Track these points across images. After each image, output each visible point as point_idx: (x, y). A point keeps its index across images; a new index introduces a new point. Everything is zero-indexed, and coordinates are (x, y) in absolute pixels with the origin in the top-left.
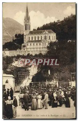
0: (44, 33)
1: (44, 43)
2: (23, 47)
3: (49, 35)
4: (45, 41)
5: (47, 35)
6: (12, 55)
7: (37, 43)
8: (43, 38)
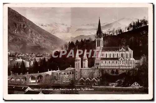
0: (121, 50)
1: (121, 61)
2: (96, 65)
3: (126, 53)
4: (123, 59)
6: (84, 73)
7: (114, 61)
8: (120, 56)
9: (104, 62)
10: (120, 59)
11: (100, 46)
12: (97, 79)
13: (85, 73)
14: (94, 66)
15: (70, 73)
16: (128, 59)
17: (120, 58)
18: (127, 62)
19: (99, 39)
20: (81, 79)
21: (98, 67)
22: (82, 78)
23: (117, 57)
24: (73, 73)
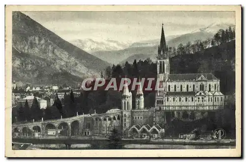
0: (200, 79)
1: (200, 97)
2: (158, 104)
3: (208, 83)
4: (203, 94)
5: (204, 83)
6: (137, 118)
7: (187, 97)
8: (197, 89)
9: (171, 98)
10: (198, 94)
11: (164, 72)
12: (159, 129)
13: (140, 118)
14: (154, 107)
15: (114, 118)
16: (211, 94)
17: (198, 92)
18: (210, 99)
19: (162, 61)
20: (132, 127)
21: (160, 108)
22: (134, 127)
23: (192, 91)
24: (119, 119)
